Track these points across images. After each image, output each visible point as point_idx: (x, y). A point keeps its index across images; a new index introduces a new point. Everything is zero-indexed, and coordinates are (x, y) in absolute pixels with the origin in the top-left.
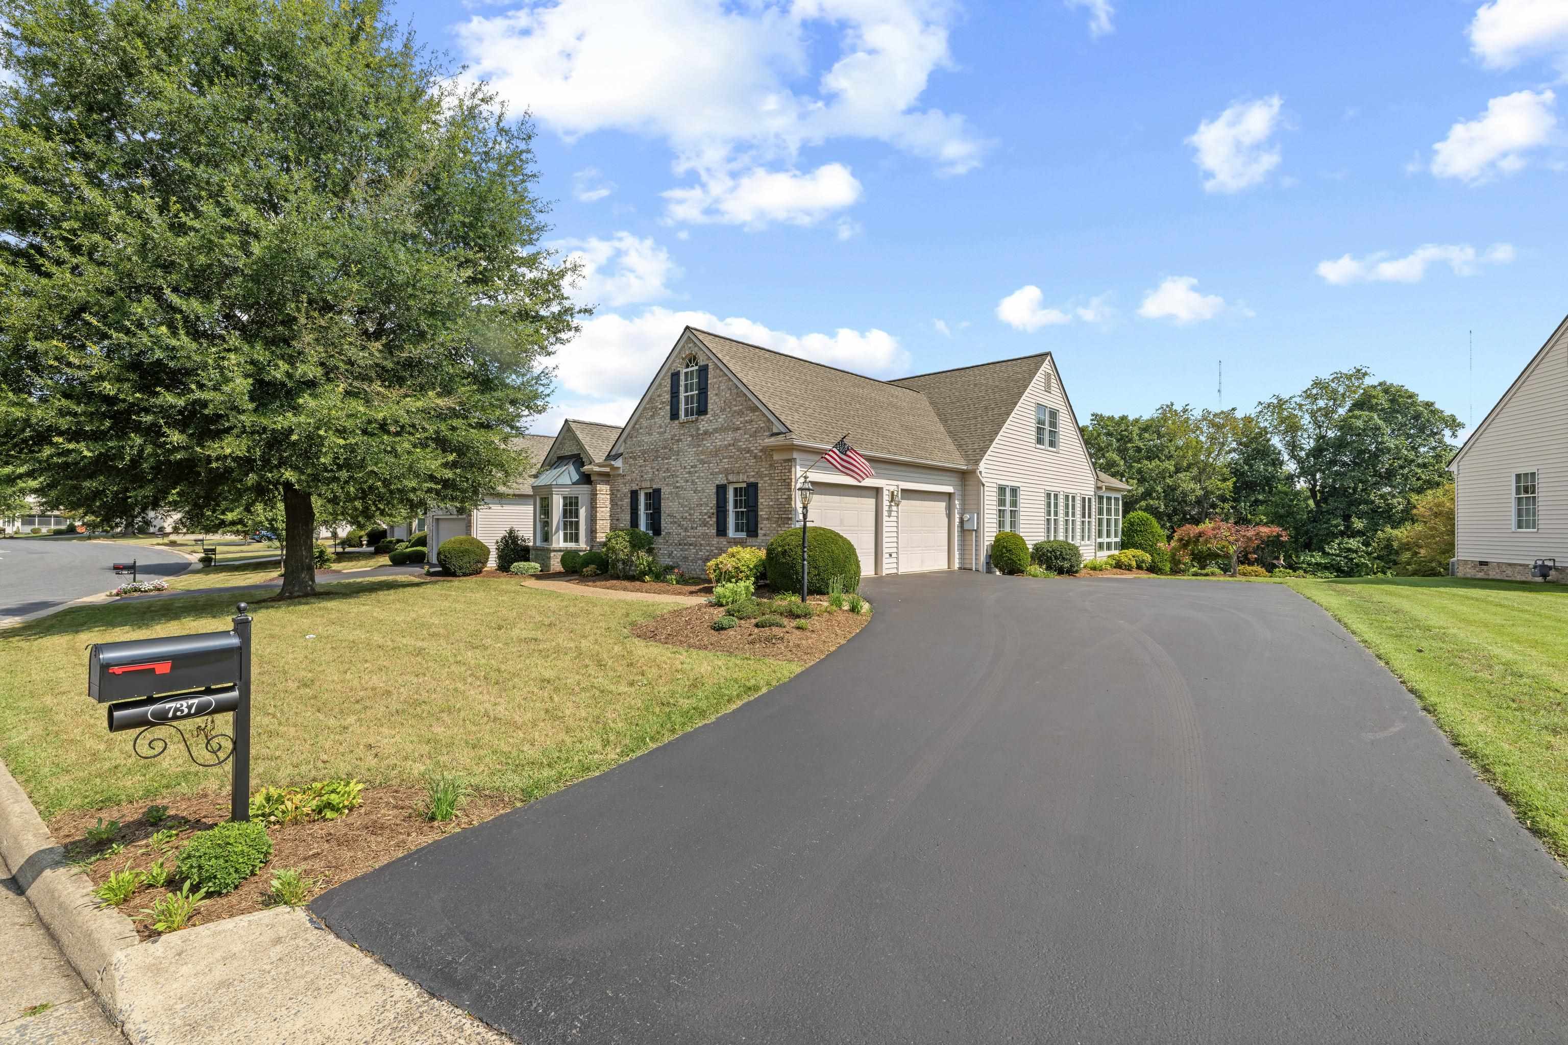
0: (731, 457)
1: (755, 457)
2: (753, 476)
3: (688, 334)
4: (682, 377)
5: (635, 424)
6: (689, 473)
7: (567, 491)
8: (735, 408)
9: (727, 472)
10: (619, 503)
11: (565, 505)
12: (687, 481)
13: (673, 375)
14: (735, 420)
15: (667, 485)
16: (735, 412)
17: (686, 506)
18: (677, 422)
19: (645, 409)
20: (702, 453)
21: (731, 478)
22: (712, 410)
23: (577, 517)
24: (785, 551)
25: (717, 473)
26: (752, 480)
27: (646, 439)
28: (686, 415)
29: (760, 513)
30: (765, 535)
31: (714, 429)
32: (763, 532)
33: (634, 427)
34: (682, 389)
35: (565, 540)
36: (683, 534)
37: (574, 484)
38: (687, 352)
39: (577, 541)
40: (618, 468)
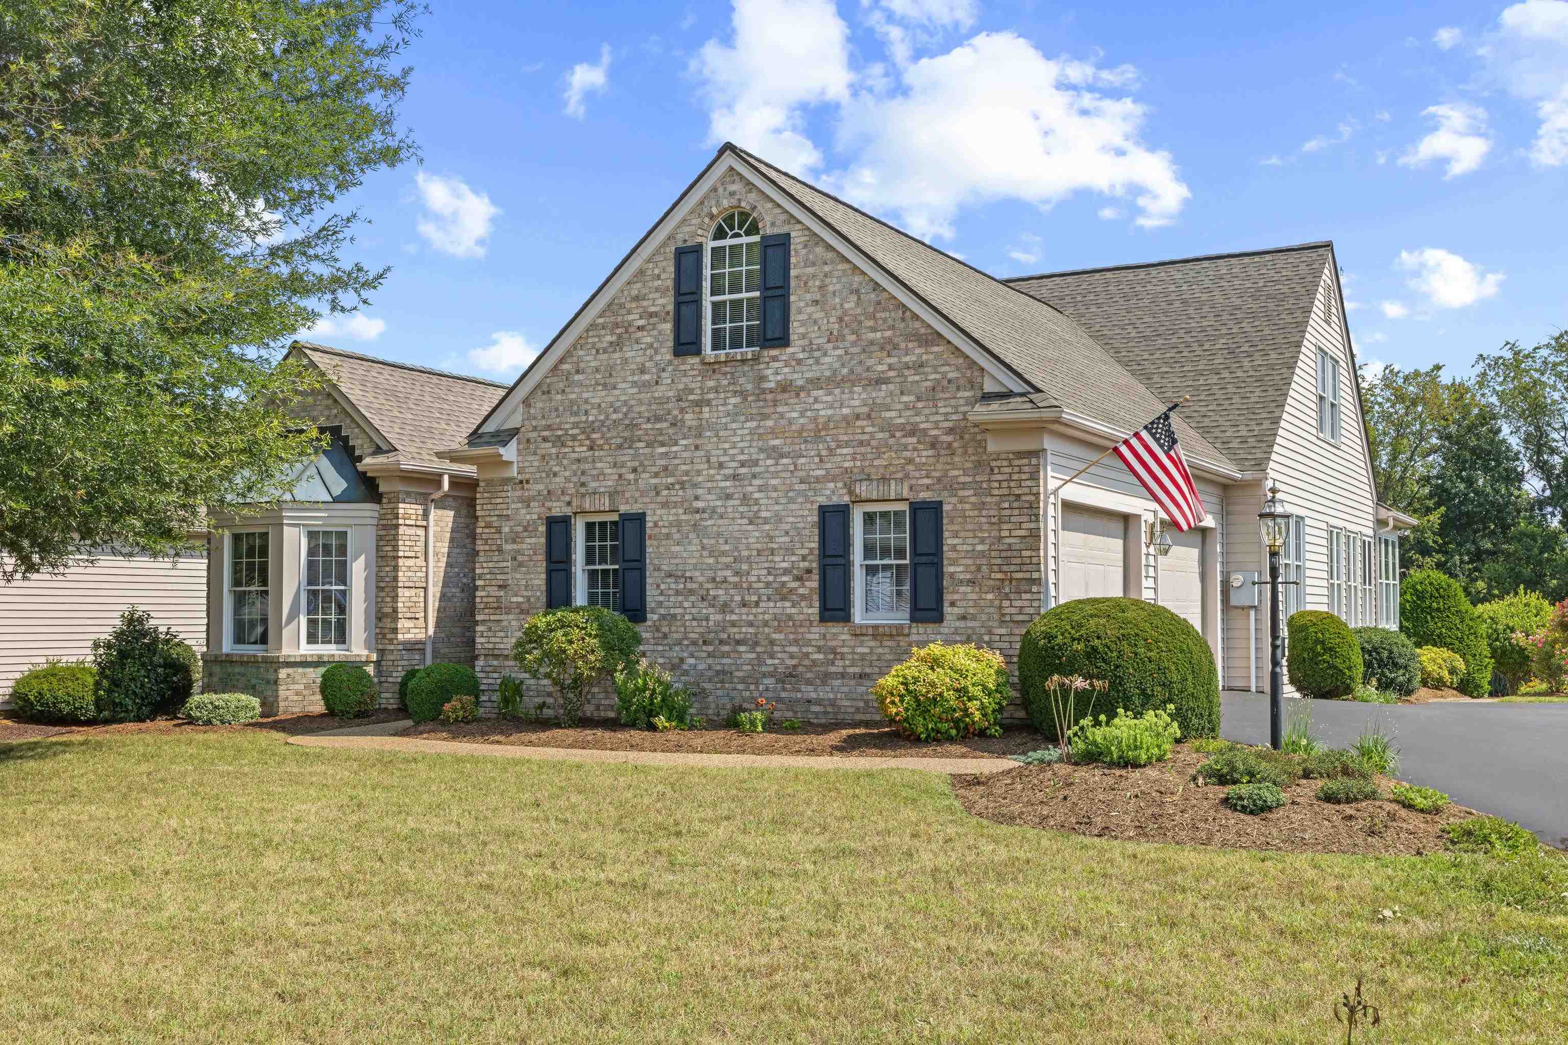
0: (861, 443)
1: (933, 446)
2: (928, 487)
3: (729, 160)
4: (707, 259)
5: (562, 361)
6: (735, 477)
7: (319, 519)
8: (871, 336)
9: (850, 480)
10: (508, 547)
11: (312, 552)
12: (729, 497)
13: (680, 253)
14: (870, 362)
15: (665, 505)
16: (872, 343)
17: (724, 554)
18: (694, 360)
19: (593, 326)
20: (774, 433)
21: (862, 489)
22: (804, 336)
23: (343, 579)
24: (1094, 649)
25: (818, 480)
26: (924, 495)
27: (598, 396)
28: (717, 345)
29: (949, 569)
30: (963, 618)
31: (810, 381)
32: (956, 610)
33: (555, 368)
34: (707, 285)
35: (312, 638)
36: (716, 617)
37: (336, 500)
38: (725, 203)
39: (342, 638)
40: (509, 463)
